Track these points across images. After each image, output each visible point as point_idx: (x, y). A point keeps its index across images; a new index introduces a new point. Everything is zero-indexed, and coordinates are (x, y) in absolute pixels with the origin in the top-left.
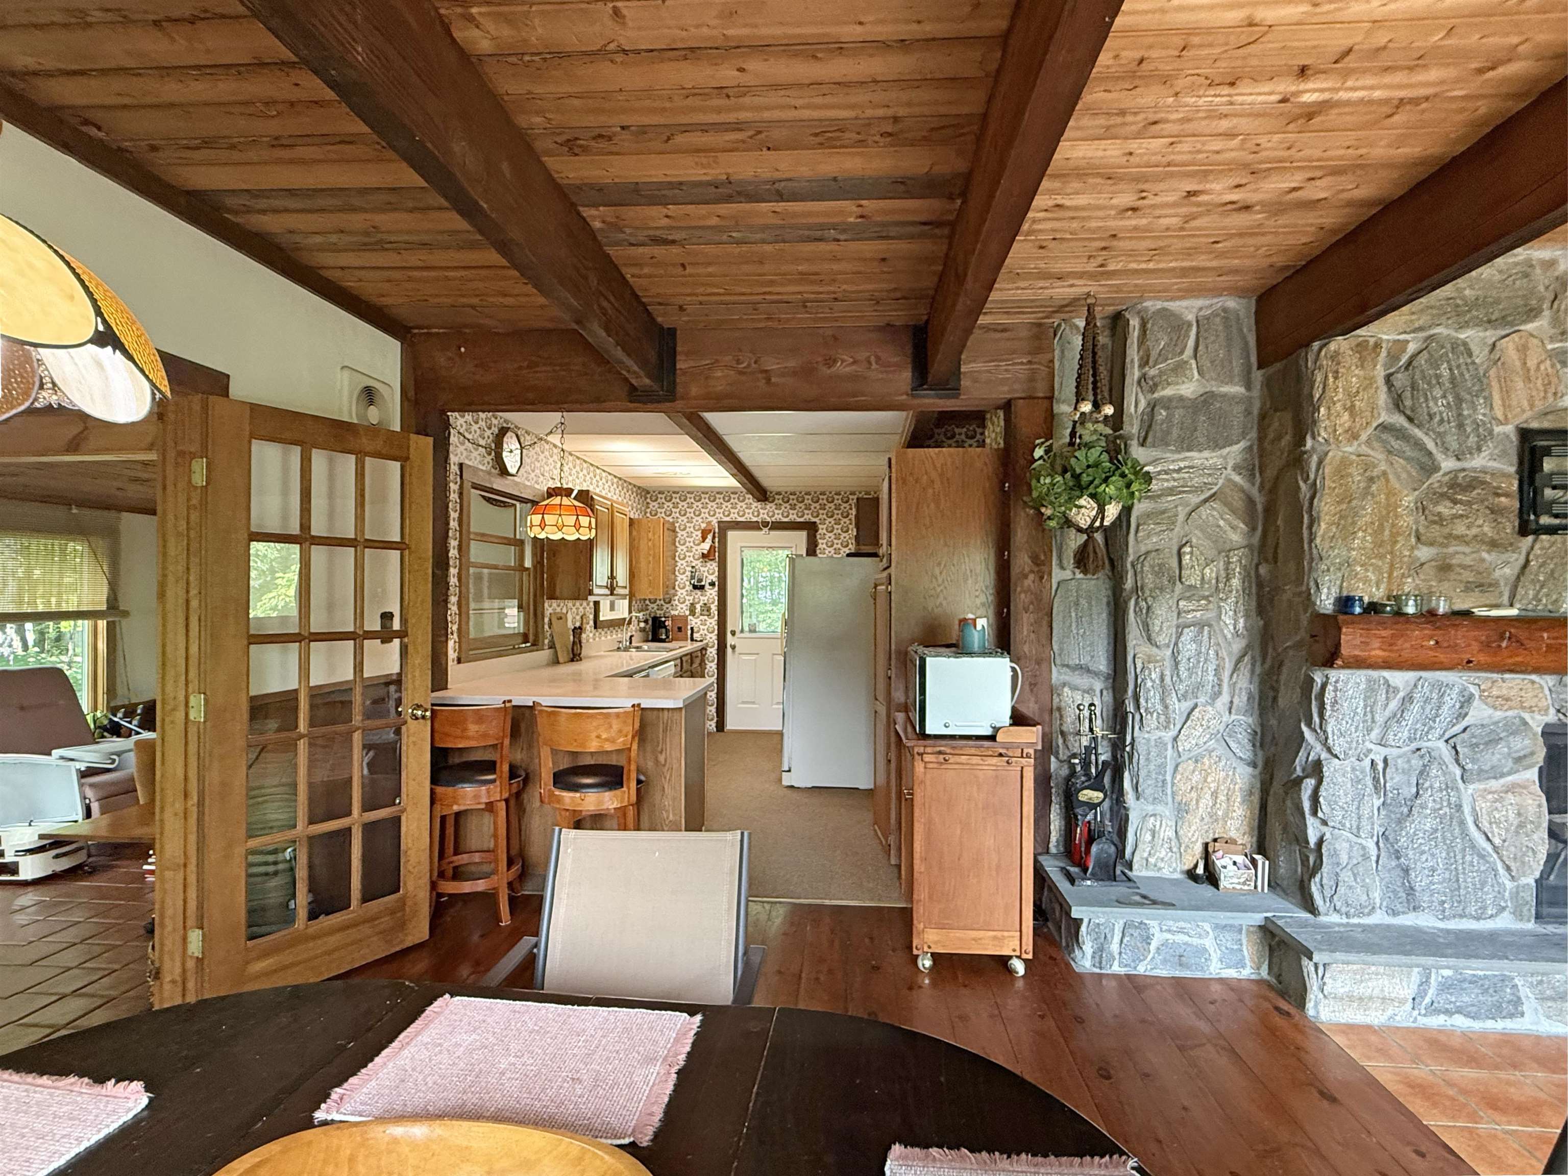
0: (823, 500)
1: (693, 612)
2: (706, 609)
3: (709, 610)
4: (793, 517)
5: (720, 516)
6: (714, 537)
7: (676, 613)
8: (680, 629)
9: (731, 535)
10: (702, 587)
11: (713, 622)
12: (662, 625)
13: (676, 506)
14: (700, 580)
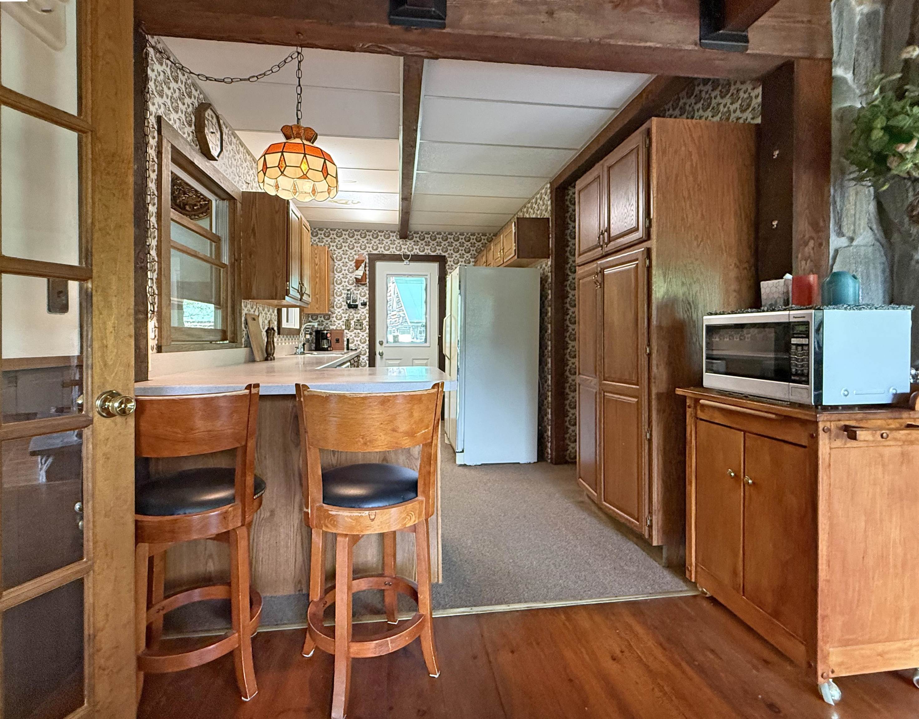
0: (451, 239)
1: (348, 327)
2: (359, 323)
3: (361, 324)
4: (428, 251)
5: (370, 250)
6: (365, 266)
7: (334, 327)
8: (338, 341)
9: (380, 265)
10: (356, 307)
11: (365, 335)
12: (325, 337)
13: (333, 241)
14: (355, 301)
